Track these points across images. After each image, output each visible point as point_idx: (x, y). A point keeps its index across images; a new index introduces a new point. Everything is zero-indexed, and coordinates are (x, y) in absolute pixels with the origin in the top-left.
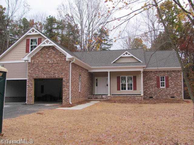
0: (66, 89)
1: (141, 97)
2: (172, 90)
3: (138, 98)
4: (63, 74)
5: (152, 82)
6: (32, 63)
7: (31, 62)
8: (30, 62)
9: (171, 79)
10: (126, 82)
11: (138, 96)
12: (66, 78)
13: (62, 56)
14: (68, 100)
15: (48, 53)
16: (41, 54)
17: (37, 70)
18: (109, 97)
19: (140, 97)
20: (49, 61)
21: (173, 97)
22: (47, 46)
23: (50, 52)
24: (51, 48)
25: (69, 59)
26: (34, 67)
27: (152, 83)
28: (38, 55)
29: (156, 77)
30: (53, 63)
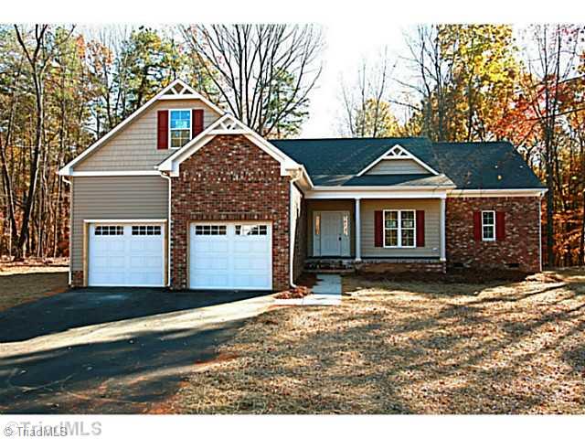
0: (282, 250)
1: (441, 263)
2: (512, 246)
3: (434, 266)
4: (273, 211)
5: (463, 226)
6: (185, 180)
7: (181, 175)
8: (178, 175)
9: (512, 220)
10: (397, 226)
11: (432, 261)
12: (280, 221)
13: (267, 162)
14: (287, 277)
15: (230, 154)
16: (208, 155)
17: (199, 198)
18: (357, 263)
19: (439, 266)
20: (232, 176)
21: (517, 265)
22: (224, 135)
23: (234, 152)
24: (237, 139)
25: (287, 170)
26: (190, 190)
27: (463, 229)
28: (201, 159)
29: (471, 213)
30: (243, 181)
